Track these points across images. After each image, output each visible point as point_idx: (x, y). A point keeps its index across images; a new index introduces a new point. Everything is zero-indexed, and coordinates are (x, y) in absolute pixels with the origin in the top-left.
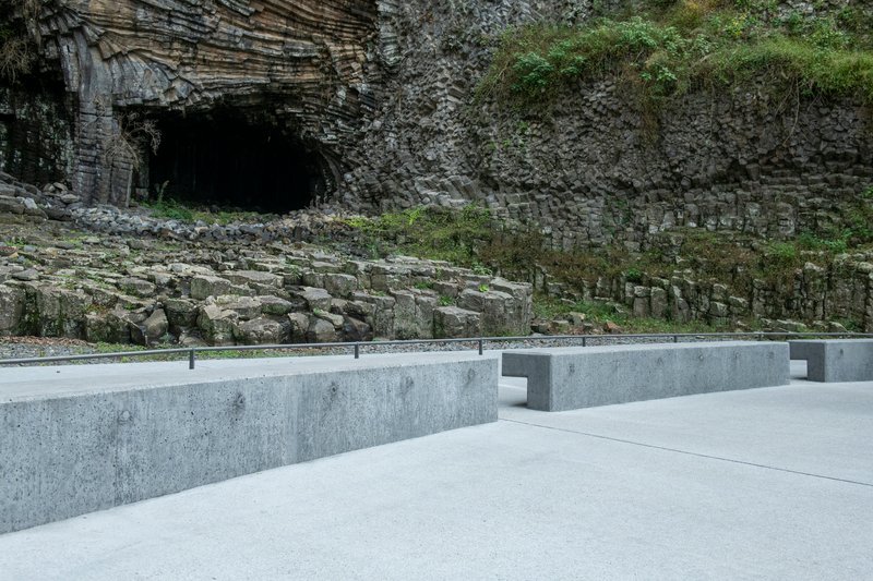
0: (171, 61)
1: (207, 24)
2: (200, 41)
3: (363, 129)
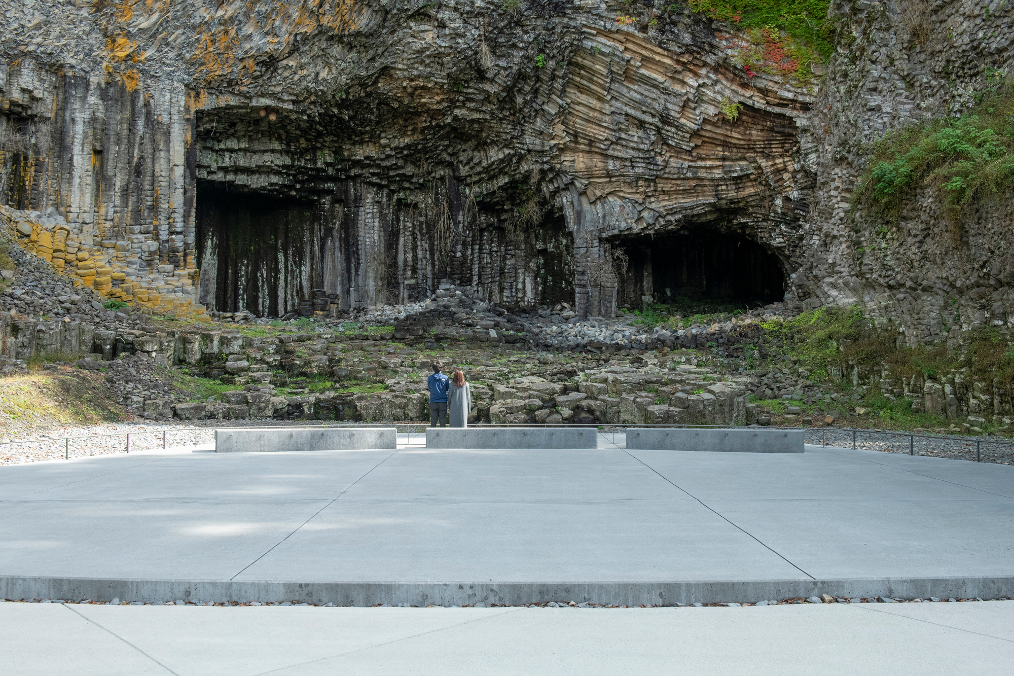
0: (638, 196)
1: (659, 163)
2: (657, 177)
3: (801, 232)
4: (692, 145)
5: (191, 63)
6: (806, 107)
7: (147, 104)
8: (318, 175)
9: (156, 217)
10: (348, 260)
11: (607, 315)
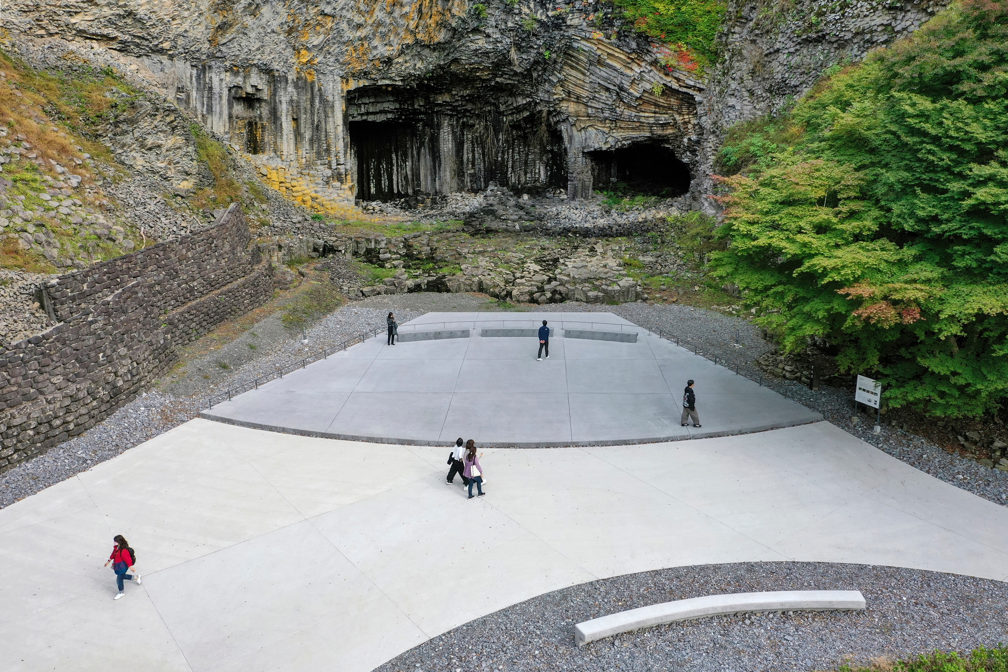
0: (606, 129)
1: (618, 112)
2: (617, 119)
3: (697, 158)
4: (637, 103)
5: (343, 64)
6: (700, 90)
7: (320, 90)
8: (416, 112)
9: (329, 155)
10: (434, 161)
11: (586, 198)
